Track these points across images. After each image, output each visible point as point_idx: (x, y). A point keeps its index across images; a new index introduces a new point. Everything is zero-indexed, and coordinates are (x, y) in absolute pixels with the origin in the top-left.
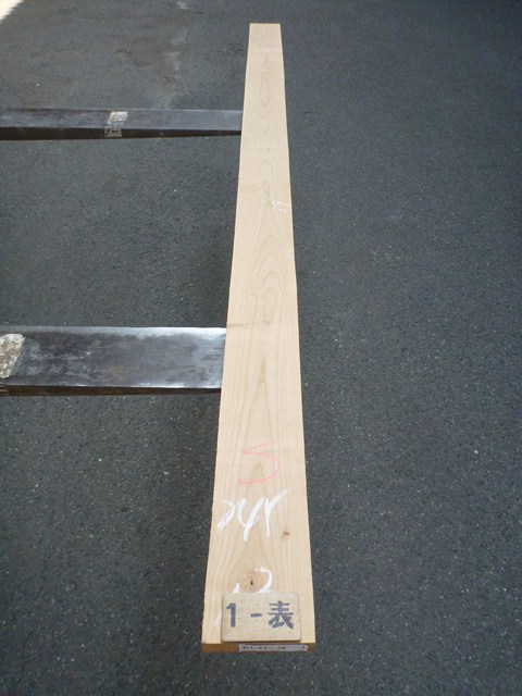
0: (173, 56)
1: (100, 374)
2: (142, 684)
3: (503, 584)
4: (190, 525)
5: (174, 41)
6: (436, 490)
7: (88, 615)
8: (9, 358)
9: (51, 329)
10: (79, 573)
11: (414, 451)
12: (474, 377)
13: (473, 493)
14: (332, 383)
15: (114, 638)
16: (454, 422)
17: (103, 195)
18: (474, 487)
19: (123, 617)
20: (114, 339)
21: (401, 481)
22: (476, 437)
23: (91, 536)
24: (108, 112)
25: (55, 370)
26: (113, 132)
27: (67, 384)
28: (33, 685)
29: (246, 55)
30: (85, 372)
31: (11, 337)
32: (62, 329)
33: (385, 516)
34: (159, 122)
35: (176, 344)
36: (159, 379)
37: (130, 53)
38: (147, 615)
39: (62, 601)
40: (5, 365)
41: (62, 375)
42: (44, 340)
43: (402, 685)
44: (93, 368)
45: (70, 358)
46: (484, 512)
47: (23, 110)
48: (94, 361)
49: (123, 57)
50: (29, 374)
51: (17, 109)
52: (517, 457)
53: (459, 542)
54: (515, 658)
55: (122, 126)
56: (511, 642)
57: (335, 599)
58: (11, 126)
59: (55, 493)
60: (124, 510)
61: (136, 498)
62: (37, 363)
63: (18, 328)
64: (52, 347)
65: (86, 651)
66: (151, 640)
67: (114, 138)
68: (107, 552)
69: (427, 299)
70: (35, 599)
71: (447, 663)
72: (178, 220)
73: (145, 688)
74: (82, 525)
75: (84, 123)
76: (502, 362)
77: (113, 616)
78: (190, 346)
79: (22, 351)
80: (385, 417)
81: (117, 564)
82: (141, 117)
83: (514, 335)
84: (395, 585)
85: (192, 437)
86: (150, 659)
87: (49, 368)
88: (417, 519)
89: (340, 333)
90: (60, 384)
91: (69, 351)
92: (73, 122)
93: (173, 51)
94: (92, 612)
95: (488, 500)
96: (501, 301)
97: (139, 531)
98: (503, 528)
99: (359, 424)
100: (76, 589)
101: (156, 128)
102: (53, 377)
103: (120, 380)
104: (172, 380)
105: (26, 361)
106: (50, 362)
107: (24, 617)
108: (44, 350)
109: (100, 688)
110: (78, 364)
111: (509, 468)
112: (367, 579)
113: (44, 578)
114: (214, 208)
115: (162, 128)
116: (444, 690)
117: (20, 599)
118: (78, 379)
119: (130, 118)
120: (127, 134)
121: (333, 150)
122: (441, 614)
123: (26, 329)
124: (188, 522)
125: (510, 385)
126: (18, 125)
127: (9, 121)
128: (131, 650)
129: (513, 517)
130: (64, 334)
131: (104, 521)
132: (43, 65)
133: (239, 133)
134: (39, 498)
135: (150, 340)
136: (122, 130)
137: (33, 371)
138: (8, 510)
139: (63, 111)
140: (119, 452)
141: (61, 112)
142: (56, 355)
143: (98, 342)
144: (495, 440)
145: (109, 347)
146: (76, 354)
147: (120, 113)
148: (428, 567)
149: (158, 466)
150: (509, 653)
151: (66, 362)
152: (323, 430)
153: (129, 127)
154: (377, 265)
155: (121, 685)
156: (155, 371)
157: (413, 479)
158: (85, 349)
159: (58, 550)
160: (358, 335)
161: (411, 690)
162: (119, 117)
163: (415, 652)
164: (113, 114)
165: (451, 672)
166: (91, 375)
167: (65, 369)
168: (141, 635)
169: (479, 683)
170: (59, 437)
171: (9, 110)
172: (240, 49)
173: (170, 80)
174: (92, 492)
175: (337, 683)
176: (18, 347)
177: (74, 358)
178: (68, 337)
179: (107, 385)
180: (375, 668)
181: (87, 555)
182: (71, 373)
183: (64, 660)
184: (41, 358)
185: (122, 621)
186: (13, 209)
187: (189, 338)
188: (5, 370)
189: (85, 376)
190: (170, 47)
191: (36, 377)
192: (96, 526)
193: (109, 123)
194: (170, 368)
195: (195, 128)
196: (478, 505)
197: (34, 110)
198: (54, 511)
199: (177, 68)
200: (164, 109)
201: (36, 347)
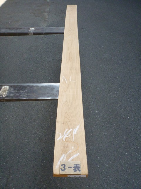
0: (46, 14)
1: (29, 95)
2: (41, 179)
3: (136, 152)
4: (53, 137)
5: (46, 10)
6: (118, 127)
7: (26, 161)
8: (5, 92)
9: (16, 84)
10: (24, 150)
11: (112, 117)
12: (128, 98)
13: (128, 128)
14: (90, 100)
15: (33, 167)
16: (122, 110)
17: (28, 51)
18: (128, 127)
19: (36, 162)
20: (33, 86)
21: (109, 125)
22: (128, 113)
23: (27, 141)
24: (29, 28)
25: (17, 95)
26: (31, 33)
27: (21, 98)
28: (12, 179)
29: (66, 13)
30: (25, 95)
31: (6, 86)
32: (19, 84)
33: (105, 134)
34: (43, 31)
35: (49, 88)
36: (45, 96)
37: (34, 14)
38: (42, 161)
39: (19, 158)
40: (4, 94)
41: (19, 96)
42: (15, 87)
43: (109, 178)
44: (27, 94)
45: (21, 91)
46: (131, 133)
47: (7, 28)
48: (28, 92)
49: (32, 15)
50: (11, 96)
51: (5, 28)
52: (139, 119)
53: (124, 141)
54: (139, 171)
55: (33, 32)
56: (138, 167)
57: (91, 156)
58: (4, 32)
59: (17, 130)
60: (35, 134)
61: (39, 131)
62: (13, 93)
63: (7, 84)
64: (17, 89)
65: (26, 170)
66: (43, 167)
67: (31, 35)
68: (31, 145)
69: (115, 78)
70: (12, 157)
71: (121, 172)
72: (48, 58)
73: (42, 180)
74: (24, 138)
75: (23, 31)
76: (135, 94)
77: (33, 161)
78: (53, 88)
79: (9, 90)
80: (104, 109)
81: (34, 148)
82: (38, 29)
83: (138, 87)
84: (107, 152)
85: (53, 114)
86: (43, 172)
87: (16, 94)
88: (113, 135)
89: (92, 87)
90: (19, 98)
91: (21, 90)
92: (20, 31)
93: (46, 13)
94: (28, 160)
95: (132, 130)
96: (135, 78)
97: (40, 139)
98: (136, 137)
99: (97, 111)
100: (23, 154)
101: (42, 32)
102: (17, 96)
103: (35, 97)
104: (48, 97)
105: (10, 93)
106: (16, 93)
107: (10, 162)
108: (15, 90)
109: (30, 180)
110: (24, 93)
111: (137, 121)
112: (100, 151)
113: (15, 152)
114: (58, 54)
115: (44, 32)
116: (121, 179)
117: (8, 157)
118: (23, 97)
119: (35, 30)
120: (35, 34)
121: (89, 38)
122: (120, 160)
123: (9, 84)
124: (52, 137)
125: (137, 100)
126: (6, 32)
127: (3, 31)
128: (38, 170)
129: (138, 134)
130: (20, 86)
131: (30, 137)
132: (11, 17)
133: (63, 33)
134: (13, 131)
135: (42, 87)
136: (33, 33)
137: (12, 95)
138: (5, 135)
139: (17, 28)
140: (34, 119)
141: (17, 29)
142: (17, 91)
143: (29, 87)
144: (133, 114)
145: (31, 88)
146: (23, 90)
147: (32, 28)
148: (116, 147)
149: (44, 122)
150: (138, 170)
151: (20, 92)
152: (88, 112)
153: (35, 32)
154: (102, 69)
155: (36, 179)
156: (44, 95)
157: (112, 125)
158: (25, 89)
159: (18, 144)
160: (97, 87)
161: (112, 179)
162: (32, 29)
163: (113, 169)
164: (31, 29)
165: (122, 175)
166: (27, 96)
167: (20, 94)
168: (40, 166)
169: (130, 177)
170: (18, 115)
171: (3, 28)
172: (64, 12)
173: (45, 21)
174: (27, 129)
175: (92, 178)
176: (8, 89)
177: (22, 91)
178: (21, 86)
179: (31, 98)
180: (102, 174)
181: (26, 145)
182: (22, 95)
183: (20, 173)
184: (14, 92)
185: (35, 162)
186: (4, 55)
187: (52, 86)
188: (4, 95)
189: (26, 96)
190: (45, 12)
191: (12, 97)
192: (28, 138)
193: (30, 31)
194: (47, 94)
195: (53, 32)
196: (129, 131)
197: (10, 28)
198: (17, 135)
199: (47, 17)
200: (44, 27)
201: (12, 89)
